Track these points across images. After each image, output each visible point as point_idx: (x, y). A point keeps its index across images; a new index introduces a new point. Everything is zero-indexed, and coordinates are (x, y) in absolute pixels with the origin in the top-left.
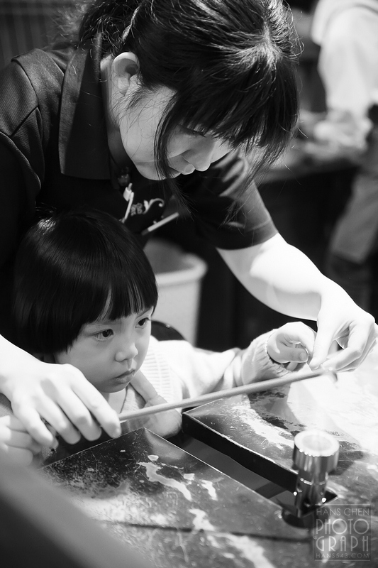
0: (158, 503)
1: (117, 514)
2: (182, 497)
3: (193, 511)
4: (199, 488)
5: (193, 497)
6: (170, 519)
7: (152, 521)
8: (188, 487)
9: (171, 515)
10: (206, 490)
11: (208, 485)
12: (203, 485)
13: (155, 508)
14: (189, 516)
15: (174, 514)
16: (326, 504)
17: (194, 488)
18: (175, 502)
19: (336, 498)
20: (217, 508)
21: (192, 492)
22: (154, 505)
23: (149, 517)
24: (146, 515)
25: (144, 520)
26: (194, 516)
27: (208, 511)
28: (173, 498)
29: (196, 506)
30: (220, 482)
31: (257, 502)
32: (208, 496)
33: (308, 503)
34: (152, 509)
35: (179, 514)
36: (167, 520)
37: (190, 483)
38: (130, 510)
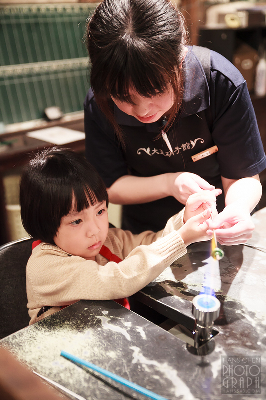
0: (111, 344)
1: (86, 353)
2: (125, 339)
3: (133, 348)
4: (135, 332)
5: (131, 338)
6: (118, 354)
7: (107, 356)
8: (128, 332)
9: (119, 351)
10: (139, 333)
11: (140, 330)
12: (137, 330)
13: (109, 347)
14: (130, 351)
15: (120, 351)
16: (212, 339)
17: (132, 332)
18: (121, 343)
19: (218, 334)
20: (147, 345)
21: (130, 335)
22: (108, 345)
23: (105, 354)
24: (103, 353)
25: (103, 356)
26: (133, 351)
27: (141, 347)
28: (119, 340)
29: (134, 345)
30: (147, 327)
31: (171, 340)
32: (141, 337)
33: (202, 338)
34: (107, 348)
35: (124, 350)
36: (117, 355)
37: (129, 329)
38: (93, 349)
